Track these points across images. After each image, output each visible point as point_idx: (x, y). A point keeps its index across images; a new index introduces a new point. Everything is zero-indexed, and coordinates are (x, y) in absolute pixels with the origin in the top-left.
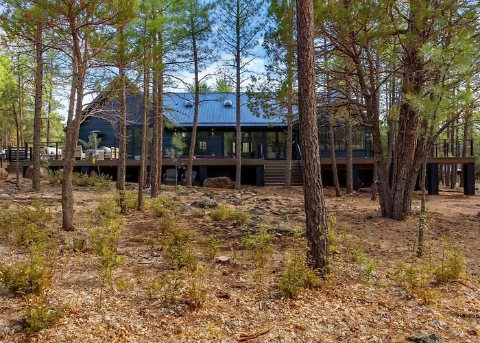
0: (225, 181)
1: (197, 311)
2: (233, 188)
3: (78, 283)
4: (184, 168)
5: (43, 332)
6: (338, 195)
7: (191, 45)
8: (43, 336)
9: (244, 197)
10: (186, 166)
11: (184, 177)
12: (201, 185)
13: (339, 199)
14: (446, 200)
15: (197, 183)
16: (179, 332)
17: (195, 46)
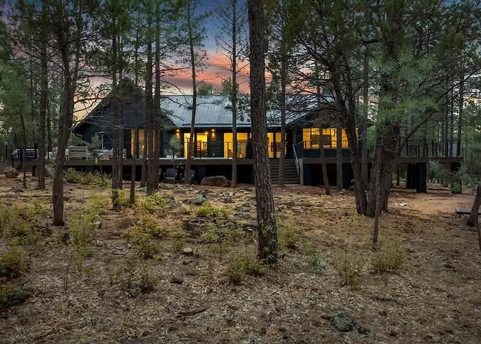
0: (221, 179)
1: (149, 293)
2: (229, 186)
3: (53, 270)
4: (182, 168)
5: (13, 308)
6: (328, 193)
7: (189, 51)
8: (12, 311)
9: (238, 194)
10: (184, 166)
11: (183, 176)
12: (199, 183)
13: (328, 197)
14: (432, 198)
15: (196, 181)
16: (128, 310)
17: (192, 52)
